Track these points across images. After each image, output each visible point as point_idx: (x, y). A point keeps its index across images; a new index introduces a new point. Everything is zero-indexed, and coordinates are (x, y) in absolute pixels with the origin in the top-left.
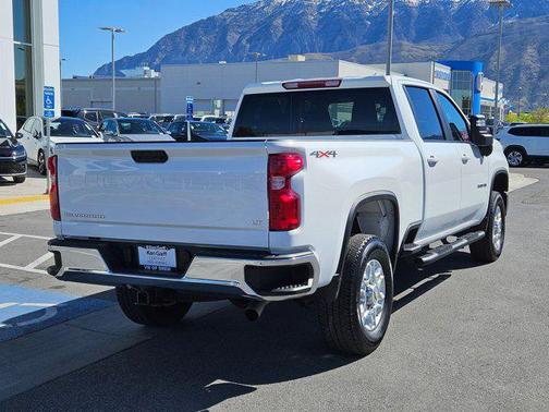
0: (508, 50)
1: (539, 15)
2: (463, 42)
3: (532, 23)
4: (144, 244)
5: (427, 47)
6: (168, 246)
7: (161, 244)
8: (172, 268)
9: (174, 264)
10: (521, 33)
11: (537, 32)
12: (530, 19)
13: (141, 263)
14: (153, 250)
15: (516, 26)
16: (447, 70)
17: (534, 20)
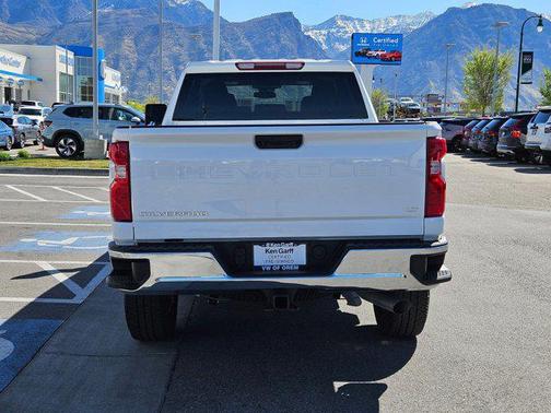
0: (106, 38)
1: (132, 7)
2: (61, 28)
3: (127, 14)
4: (262, 242)
5: (23, 29)
6: (297, 241)
7: (287, 241)
8: (300, 266)
9: (303, 261)
10: (118, 23)
11: (133, 24)
12: (124, 11)
13: (255, 264)
14: (275, 247)
15: (112, 17)
16: (71, 55)
17: (129, 11)
